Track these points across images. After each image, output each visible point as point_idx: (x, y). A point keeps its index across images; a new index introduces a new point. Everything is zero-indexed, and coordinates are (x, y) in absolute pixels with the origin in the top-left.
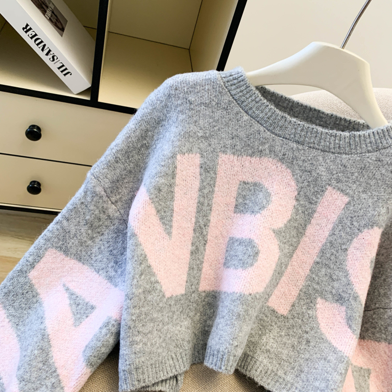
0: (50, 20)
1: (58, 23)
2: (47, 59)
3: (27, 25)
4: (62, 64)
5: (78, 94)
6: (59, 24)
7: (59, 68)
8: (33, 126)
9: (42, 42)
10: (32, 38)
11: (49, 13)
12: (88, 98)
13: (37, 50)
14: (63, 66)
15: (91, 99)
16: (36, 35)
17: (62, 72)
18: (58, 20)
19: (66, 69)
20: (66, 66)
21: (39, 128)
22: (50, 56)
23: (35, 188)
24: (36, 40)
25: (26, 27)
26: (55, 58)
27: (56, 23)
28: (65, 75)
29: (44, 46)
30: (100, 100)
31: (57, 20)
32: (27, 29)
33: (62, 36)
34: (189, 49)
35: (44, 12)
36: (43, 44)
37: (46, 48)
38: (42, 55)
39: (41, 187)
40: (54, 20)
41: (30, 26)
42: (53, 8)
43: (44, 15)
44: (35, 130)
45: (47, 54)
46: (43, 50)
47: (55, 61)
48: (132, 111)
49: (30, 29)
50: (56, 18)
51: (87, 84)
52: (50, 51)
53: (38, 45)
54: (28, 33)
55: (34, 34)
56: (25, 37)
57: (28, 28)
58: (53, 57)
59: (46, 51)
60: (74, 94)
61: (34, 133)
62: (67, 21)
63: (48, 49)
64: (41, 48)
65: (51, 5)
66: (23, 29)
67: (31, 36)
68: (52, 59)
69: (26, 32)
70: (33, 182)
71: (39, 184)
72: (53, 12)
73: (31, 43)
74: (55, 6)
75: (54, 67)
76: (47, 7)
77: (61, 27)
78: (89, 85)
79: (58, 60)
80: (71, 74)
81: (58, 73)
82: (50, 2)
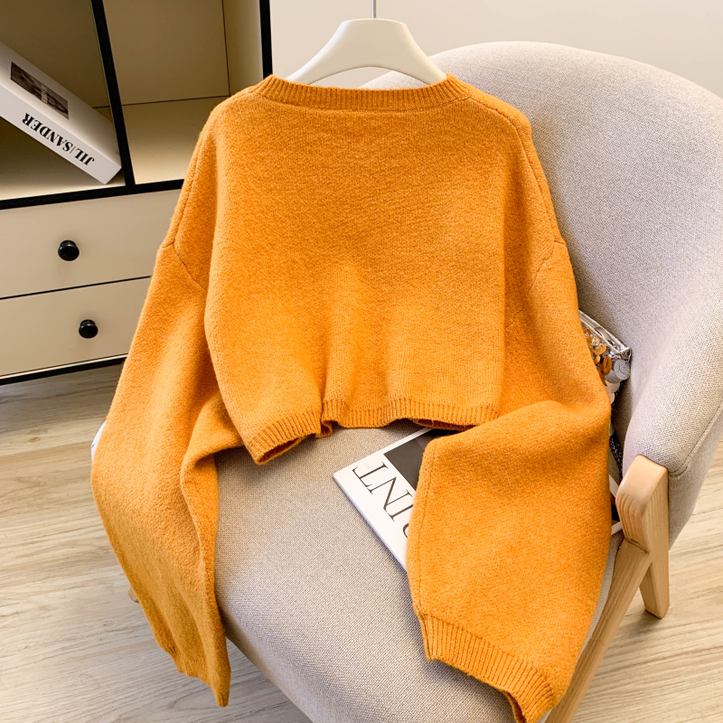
0: (49, 104)
1: (59, 105)
2: (60, 150)
3: (27, 116)
4: (79, 151)
5: (109, 183)
6: (60, 107)
7: (77, 157)
8: (66, 242)
9: (49, 130)
10: (36, 129)
11: (44, 96)
12: (122, 184)
13: (46, 142)
14: (81, 152)
15: (127, 185)
16: (40, 124)
17: (82, 160)
18: (56, 102)
19: (86, 155)
20: (85, 152)
21: (72, 243)
22: (63, 145)
24: (41, 131)
25: (26, 119)
26: (70, 145)
27: (56, 106)
28: (86, 163)
29: (53, 134)
30: (137, 182)
32: (28, 120)
33: (68, 118)
35: (39, 97)
36: (50, 133)
37: (55, 136)
38: (53, 146)
39: (97, 325)
40: (54, 103)
41: (31, 116)
43: (40, 99)
44: (70, 245)
45: (59, 144)
46: (52, 140)
47: (71, 149)
48: (177, 185)
49: (32, 119)
50: (53, 100)
51: (116, 167)
52: (61, 138)
53: (45, 135)
54: (30, 125)
55: (37, 124)
56: (28, 130)
57: (29, 118)
58: (67, 145)
59: (56, 141)
60: (103, 184)
61: (69, 252)
62: (66, 102)
63: (59, 137)
64: (50, 138)
65: (43, 88)
66: (24, 121)
67: (34, 127)
68: (66, 149)
69: (28, 124)
70: (84, 322)
71: (92, 322)
72: (48, 95)
73: (36, 135)
74: (48, 89)
75: (70, 156)
76: (40, 90)
77: (63, 109)
78: (120, 167)
79: (73, 147)
80: (93, 160)
81: (77, 163)
82: (40, 84)
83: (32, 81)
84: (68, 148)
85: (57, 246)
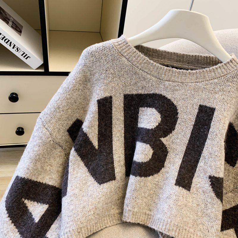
0: (12, 27)
1: (17, 28)
2: (14, 51)
4: (23, 53)
5: (37, 69)
6: (18, 29)
7: (22, 55)
8: (13, 94)
10: (2, 39)
11: (10, 23)
12: (43, 71)
13: (7, 46)
14: (24, 53)
15: (45, 71)
16: (4, 37)
17: (24, 57)
19: (26, 55)
20: (26, 53)
21: (16, 94)
22: (15, 49)
23: (20, 132)
24: (5, 40)
26: (19, 49)
27: (16, 29)
28: (26, 59)
29: (11, 43)
30: (50, 71)
31: (16, 27)
33: (21, 35)
34: (100, 32)
35: (8, 23)
36: (10, 42)
38: (10, 49)
40: (15, 27)
42: (13, 20)
43: (8, 24)
44: (14, 96)
45: (13, 48)
46: (10, 46)
47: (19, 51)
49: (1, 34)
50: (15, 25)
51: (41, 62)
52: (15, 45)
53: (7, 43)
55: (3, 36)
58: (17, 49)
59: (12, 46)
60: (34, 69)
61: (14, 98)
63: (14, 45)
64: (9, 45)
65: (11, 18)
67: (1, 38)
68: (17, 50)
70: (19, 128)
71: (22, 129)
72: (13, 22)
73: (2, 42)
74: (14, 19)
75: (18, 55)
76: (9, 20)
77: (19, 30)
78: (43, 63)
79: (20, 50)
80: (30, 58)
81: (22, 58)
82: (10, 16)
83: (6, 15)
84: (18, 51)
85: (9, 95)
